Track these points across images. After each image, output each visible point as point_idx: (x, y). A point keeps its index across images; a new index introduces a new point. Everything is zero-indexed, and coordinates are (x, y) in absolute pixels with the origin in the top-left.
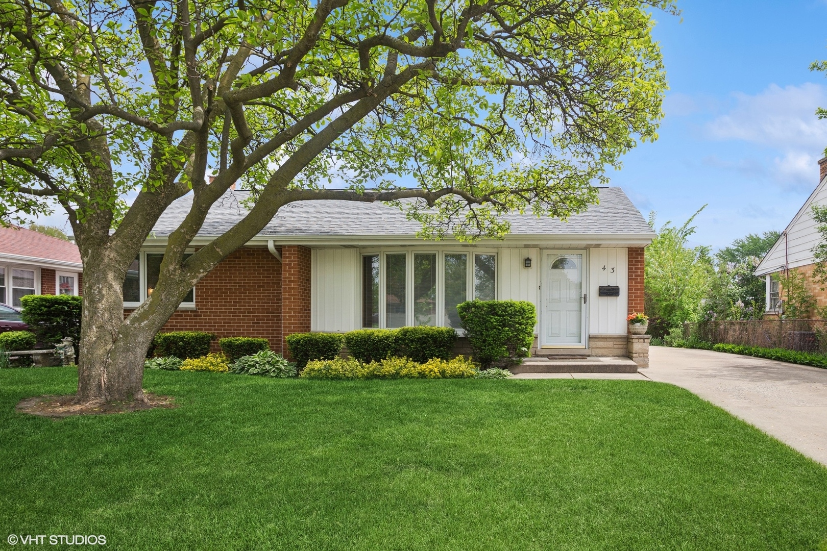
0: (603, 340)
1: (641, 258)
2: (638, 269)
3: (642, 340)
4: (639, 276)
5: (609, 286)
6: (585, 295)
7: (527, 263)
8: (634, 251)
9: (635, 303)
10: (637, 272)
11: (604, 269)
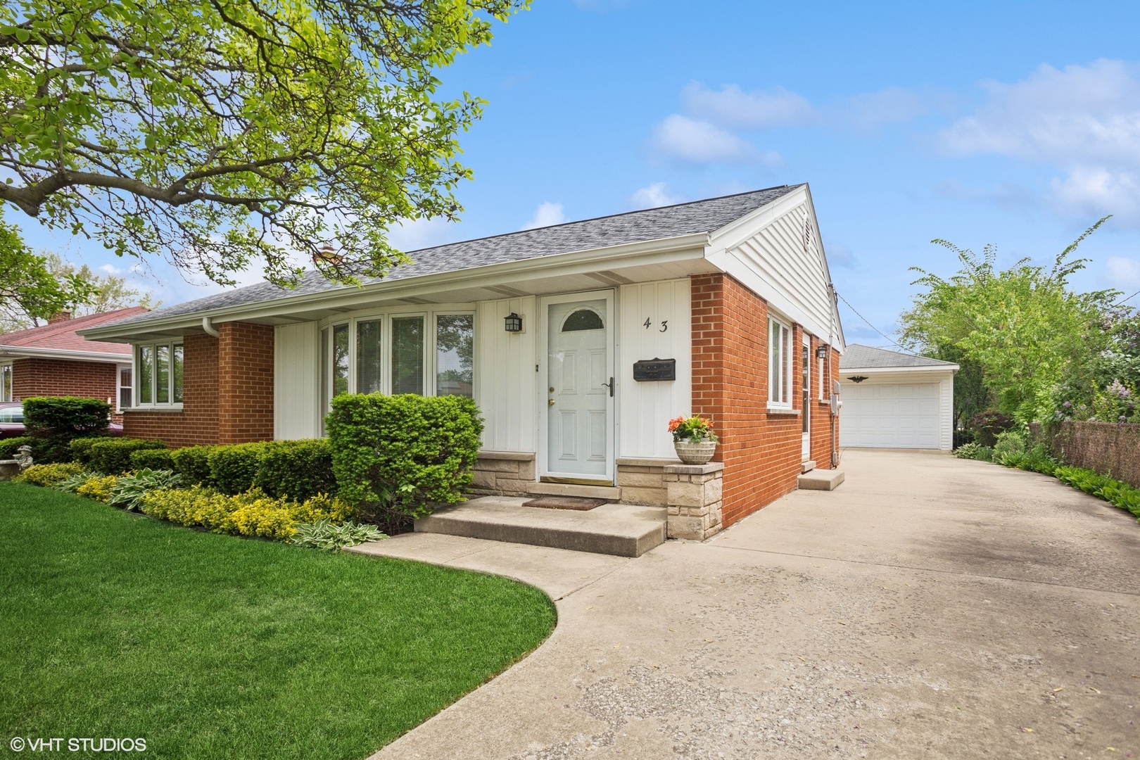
0: (642, 470)
1: (716, 295)
2: (711, 319)
3: (685, 478)
4: (712, 334)
5: (656, 359)
6: (612, 380)
7: (515, 324)
8: (702, 282)
9: (705, 395)
10: (708, 327)
11: (648, 324)
